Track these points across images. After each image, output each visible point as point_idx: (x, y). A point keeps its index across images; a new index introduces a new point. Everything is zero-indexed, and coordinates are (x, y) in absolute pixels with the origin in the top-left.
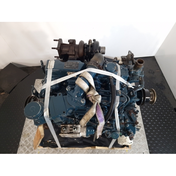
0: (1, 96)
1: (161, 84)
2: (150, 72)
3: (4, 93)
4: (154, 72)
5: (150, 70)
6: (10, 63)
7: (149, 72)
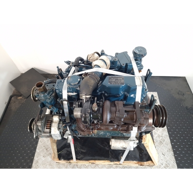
0: (18, 100)
1: (191, 107)
2: (180, 93)
3: (21, 98)
4: (184, 94)
5: (179, 91)
6: (32, 68)
7: (178, 94)
